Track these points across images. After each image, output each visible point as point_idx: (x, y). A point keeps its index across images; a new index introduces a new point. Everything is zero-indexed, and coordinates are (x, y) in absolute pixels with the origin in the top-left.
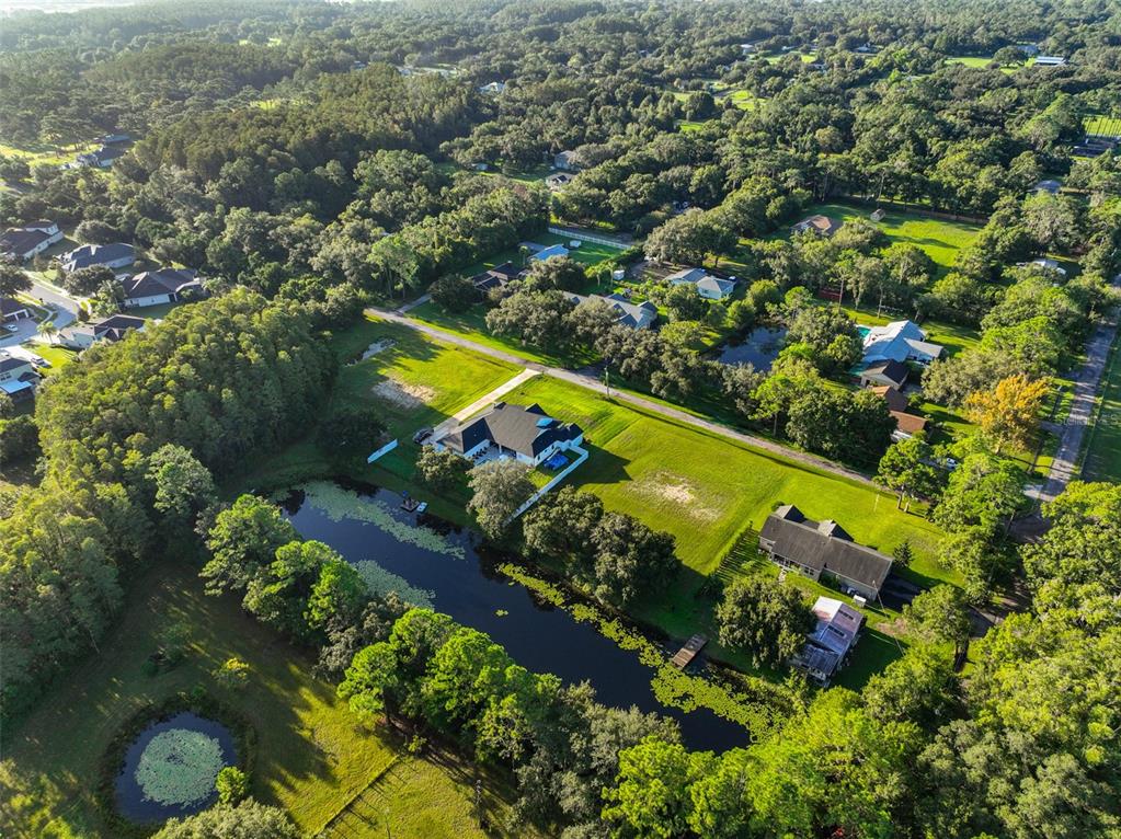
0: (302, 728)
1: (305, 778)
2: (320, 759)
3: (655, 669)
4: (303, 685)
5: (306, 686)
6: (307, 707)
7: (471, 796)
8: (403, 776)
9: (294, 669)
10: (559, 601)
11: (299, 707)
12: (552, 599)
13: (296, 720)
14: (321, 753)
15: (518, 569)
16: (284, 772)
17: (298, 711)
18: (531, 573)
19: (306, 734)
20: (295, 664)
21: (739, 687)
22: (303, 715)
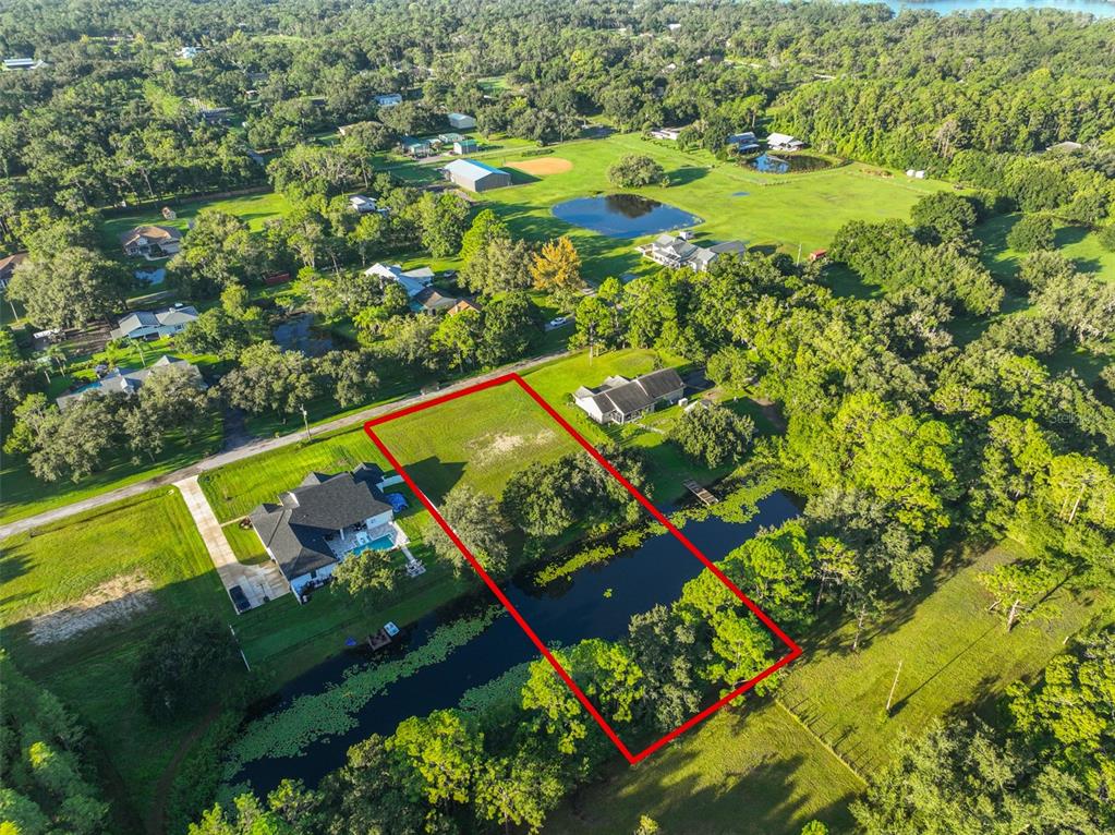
0: (724, 785)
1: (792, 785)
2: (769, 770)
3: (712, 517)
4: (657, 782)
5: (660, 779)
6: (694, 778)
7: (826, 653)
8: (799, 698)
9: (630, 790)
10: (610, 551)
11: (692, 787)
12: (604, 555)
13: (711, 790)
14: (762, 767)
15: (549, 569)
16: (782, 806)
17: (697, 788)
18: (562, 563)
19: (732, 782)
20: (619, 789)
21: (742, 481)
22: (704, 783)
